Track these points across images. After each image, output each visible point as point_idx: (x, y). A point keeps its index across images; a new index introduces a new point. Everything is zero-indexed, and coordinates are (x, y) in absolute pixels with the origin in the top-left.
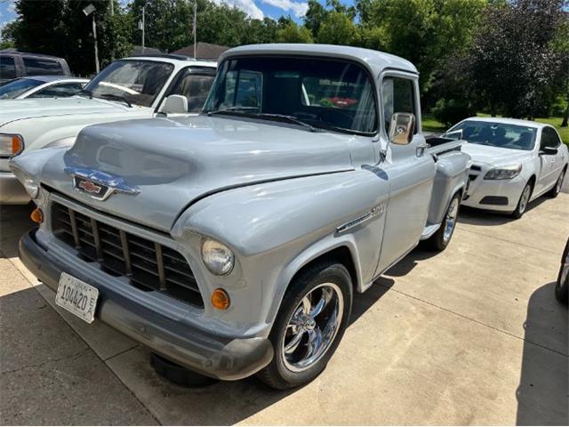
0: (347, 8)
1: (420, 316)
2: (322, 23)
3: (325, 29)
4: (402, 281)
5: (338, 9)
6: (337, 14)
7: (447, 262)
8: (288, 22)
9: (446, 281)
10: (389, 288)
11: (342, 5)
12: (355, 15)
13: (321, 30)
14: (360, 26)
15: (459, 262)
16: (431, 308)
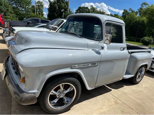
0: (135, 12)
1: (113, 103)
2: (127, 16)
3: (127, 17)
4: (115, 91)
5: (132, 12)
6: (132, 13)
7: (135, 88)
8: (117, 15)
9: (131, 94)
10: (108, 92)
11: (134, 11)
12: (137, 14)
13: (126, 17)
14: (139, 17)
15: (140, 89)
16: (119, 101)
